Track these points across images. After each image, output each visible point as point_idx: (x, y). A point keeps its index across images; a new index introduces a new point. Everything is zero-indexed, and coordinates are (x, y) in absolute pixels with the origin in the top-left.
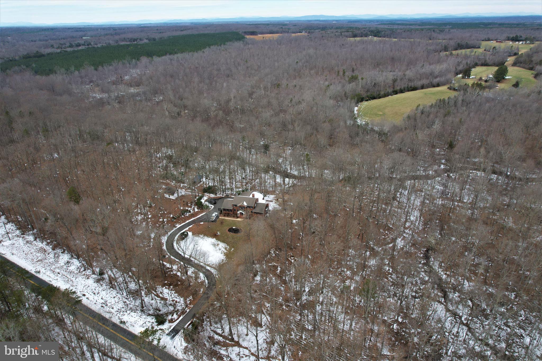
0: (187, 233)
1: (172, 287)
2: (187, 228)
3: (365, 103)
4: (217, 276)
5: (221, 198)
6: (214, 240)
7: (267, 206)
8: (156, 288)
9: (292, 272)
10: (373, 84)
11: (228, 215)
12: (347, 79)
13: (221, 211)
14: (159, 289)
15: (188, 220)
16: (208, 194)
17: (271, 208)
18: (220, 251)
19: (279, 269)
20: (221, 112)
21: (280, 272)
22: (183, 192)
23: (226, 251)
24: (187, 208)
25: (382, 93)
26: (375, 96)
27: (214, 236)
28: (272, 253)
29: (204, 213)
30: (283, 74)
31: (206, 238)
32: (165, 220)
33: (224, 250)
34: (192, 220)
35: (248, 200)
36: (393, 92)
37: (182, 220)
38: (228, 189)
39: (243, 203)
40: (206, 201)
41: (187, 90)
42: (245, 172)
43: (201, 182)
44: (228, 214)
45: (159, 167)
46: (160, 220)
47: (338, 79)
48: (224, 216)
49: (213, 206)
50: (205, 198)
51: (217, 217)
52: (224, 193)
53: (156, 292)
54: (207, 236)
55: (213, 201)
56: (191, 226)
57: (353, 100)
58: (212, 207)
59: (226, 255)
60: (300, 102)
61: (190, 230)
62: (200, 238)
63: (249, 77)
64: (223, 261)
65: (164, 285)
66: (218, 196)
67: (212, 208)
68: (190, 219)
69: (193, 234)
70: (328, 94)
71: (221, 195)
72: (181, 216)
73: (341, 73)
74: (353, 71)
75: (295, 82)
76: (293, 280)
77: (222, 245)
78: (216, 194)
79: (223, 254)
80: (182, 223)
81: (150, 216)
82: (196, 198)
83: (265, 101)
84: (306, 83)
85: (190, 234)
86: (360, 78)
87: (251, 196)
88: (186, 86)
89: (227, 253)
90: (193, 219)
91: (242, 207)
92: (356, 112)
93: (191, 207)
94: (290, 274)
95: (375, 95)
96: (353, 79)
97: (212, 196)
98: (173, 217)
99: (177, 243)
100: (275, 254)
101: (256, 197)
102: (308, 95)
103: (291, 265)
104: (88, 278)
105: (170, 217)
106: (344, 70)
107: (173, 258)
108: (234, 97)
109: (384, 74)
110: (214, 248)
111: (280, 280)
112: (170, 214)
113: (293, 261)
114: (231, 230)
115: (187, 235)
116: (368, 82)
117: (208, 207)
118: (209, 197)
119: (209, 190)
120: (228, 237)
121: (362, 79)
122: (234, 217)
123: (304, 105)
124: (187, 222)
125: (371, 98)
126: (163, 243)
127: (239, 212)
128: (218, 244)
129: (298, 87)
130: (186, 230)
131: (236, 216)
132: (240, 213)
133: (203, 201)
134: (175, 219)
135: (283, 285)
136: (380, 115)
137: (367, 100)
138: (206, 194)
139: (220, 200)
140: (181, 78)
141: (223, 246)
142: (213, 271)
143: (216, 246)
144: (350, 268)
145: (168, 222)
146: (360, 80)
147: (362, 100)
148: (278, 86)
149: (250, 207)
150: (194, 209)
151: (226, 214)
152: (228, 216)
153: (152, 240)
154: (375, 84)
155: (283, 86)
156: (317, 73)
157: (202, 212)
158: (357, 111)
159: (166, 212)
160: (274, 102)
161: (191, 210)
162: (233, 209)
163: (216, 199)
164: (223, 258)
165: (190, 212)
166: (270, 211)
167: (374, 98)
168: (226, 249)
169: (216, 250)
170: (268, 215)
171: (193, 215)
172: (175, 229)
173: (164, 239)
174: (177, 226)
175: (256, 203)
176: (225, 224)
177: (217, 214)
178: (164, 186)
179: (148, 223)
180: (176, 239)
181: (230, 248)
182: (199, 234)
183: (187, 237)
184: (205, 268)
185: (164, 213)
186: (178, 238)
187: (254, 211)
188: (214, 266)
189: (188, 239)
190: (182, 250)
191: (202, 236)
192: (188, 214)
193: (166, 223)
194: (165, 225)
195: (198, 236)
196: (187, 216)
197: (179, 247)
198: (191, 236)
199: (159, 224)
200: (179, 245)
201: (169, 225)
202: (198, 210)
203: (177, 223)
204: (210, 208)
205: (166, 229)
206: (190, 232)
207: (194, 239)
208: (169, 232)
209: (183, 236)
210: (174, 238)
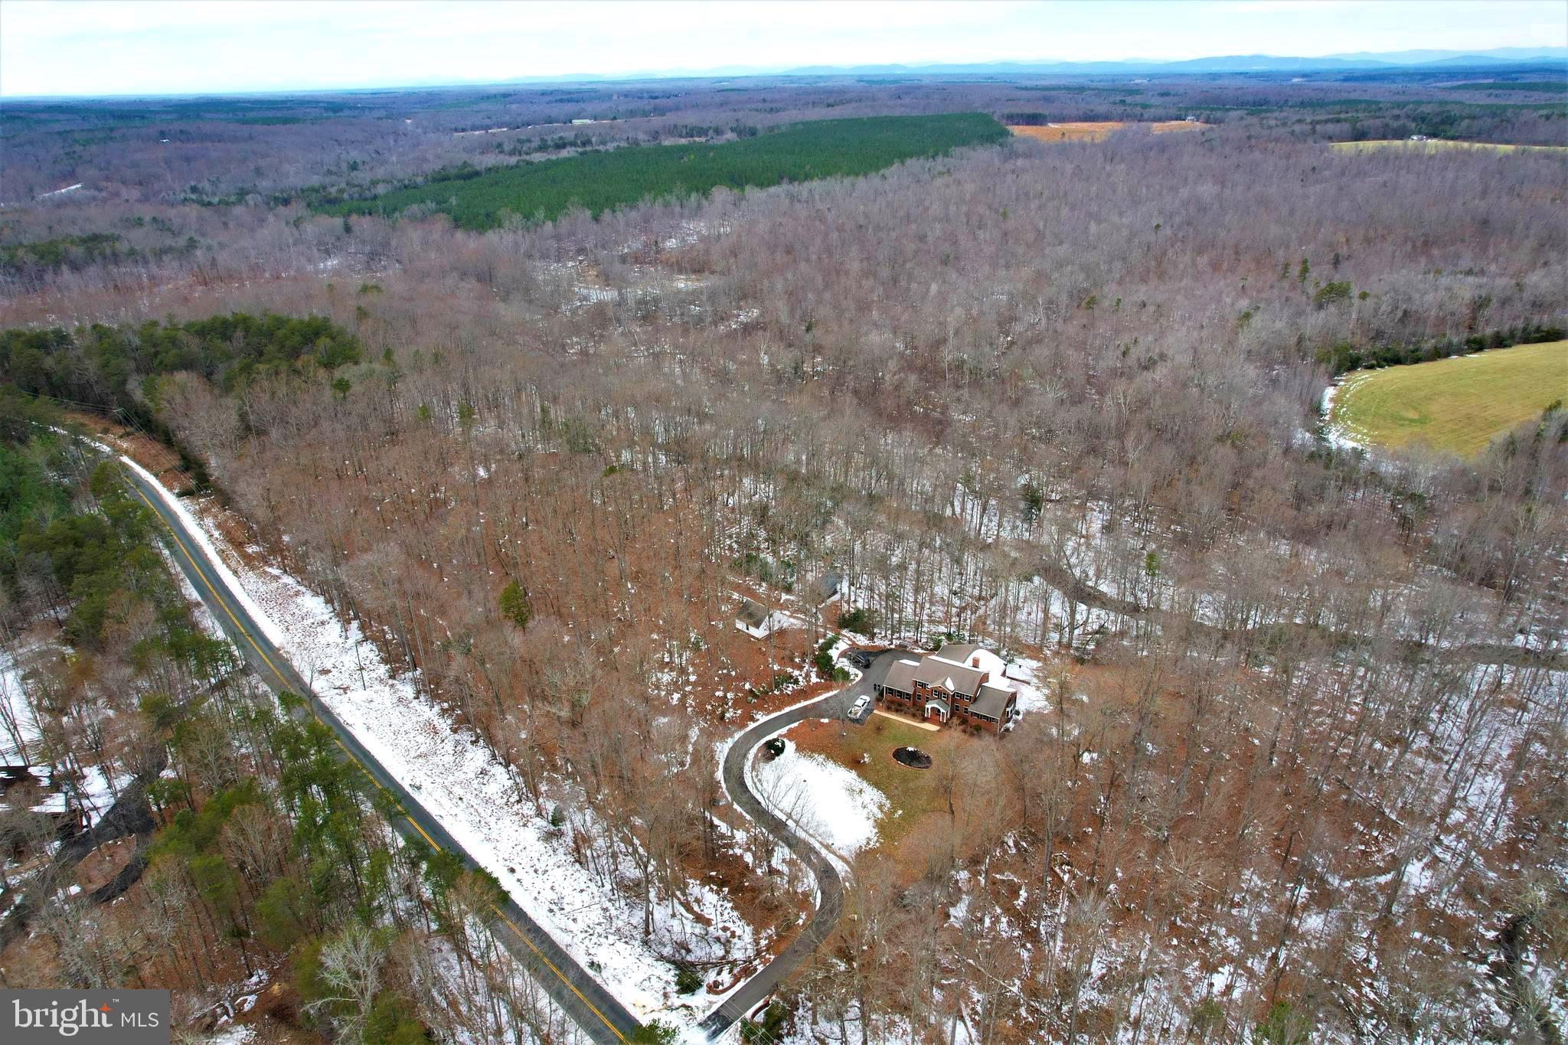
0: (783, 743)
1: (726, 890)
2: (784, 730)
3: (1362, 377)
4: (847, 884)
5: (884, 651)
6: (850, 776)
7: (1012, 699)
8: (686, 885)
9: (1058, 911)
10: (1400, 314)
11: (898, 709)
12: (1312, 291)
13: (881, 694)
14: (695, 888)
15: (790, 704)
16: (851, 635)
17: (1021, 705)
18: (866, 811)
19: (1023, 894)
20: (913, 378)
21: (1024, 904)
22: (783, 619)
23: (880, 815)
24: (789, 670)
25: (1428, 345)
26: (1402, 354)
27: (854, 763)
28: (1011, 843)
29: (835, 692)
30: (1110, 262)
31: (830, 765)
32: (730, 695)
33: (876, 810)
34: (799, 706)
35: (958, 674)
36: (1468, 342)
37: (774, 703)
38: (908, 624)
39: (944, 683)
40: (843, 655)
41: (827, 295)
42: (961, 574)
43: (835, 592)
44: (900, 705)
45: (730, 537)
46: (717, 694)
47: (1282, 288)
48: (889, 709)
49: (861, 675)
50: (842, 646)
51: (868, 711)
52: (896, 635)
53: (684, 894)
54: (835, 762)
55: (863, 659)
56: (796, 724)
57: (1323, 366)
58: (856, 675)
59: (879, 824)
60: (1148, 365)
61: (790, 735)
62: (815, 763)
63: (1007, 267)
64: (868, 843)
65: (706, 881)
66: (878, 642)
67: (857, 680)
68: (795, 703)
69: (797, 750)
70: (1244, 340)
71: (887, 643)
72: (772, 691)
73: (1295, 271)
74: (1336, 262)
75: (1142, 292)
76: (1060, 935)
77: (872, 796)
78: (872, 636)
79: (871, 822)
80: (773, 711)
81: (693, 678)
82: (817, 642)
83: (1042, 353)
84: (1179, 298)
85: (790, 746)
86: (1355, 292)
87: (968, 664)
88: (827, 285)
89: (882, 819)
90: (803, 703)
91: (940, 694)
92: (1327, 405)
93: (801, 668)
94: (1052, 917)
95: (1402, 348)
96: (1336, 293)
97: (862, 640)
98: (751, 691)
99: (753, 768)
100: (1019, 850)
101: (983, 668)
102: (1178, 342)
103: (1059, 888)
104: (525, 825)
105: (742, 690)
106: (1305, 262)
107: (739, 809)
108: (957, 333)
109: (1444, 281)
110: (849, 800)
111: (1023, 929)
112: (745, 680)
113: (1066, 877)
114: (901, 755)
115: (780, 751)
116: (1383, 308)
117: (846, 675)
118: (853, 642)
119: (856, 622)
120: (889, 775)
121: (1364, 296)
122: (914, 715)
123: (1160, 373)
124: (787, 709)
125: (1385, 360)
126: (718, 763)
127: (929, 706)
128: (861, 791)
129: (1151, 309)
130: (781, 735)
131: (919, 714)
132: (933, 708)
133: (834, 653)
134: (755, 696)
135: (1029, 946)
136: (1411, 421)
137: (1371, 367)
138: (844, 632)
139: (881, 658)
140: (814, 257)
141: (875, 798)
142: (840, 867)
143: (856, 796)
144: (1239, 929)
145: (735, 701)
146: (1356, 301)
147: (1353, 364)
148: (1092, 303)
149: (961, 696)
150: (808, 676)
151: (892, 702)
152: (897, 711)
153: (690, 748)
154: (1405, 312)
155: (1106, 303)
156: (1215, 267)
157: (828, 689)
158: (1332, 400)
159: (734, 673)
160: (1072, 355)
161: (800, 678)
162: (915, 692)
163: (870, 654)
164: (869, 834)
165: (796, 682)
166: (1018, 713)
167: (1396, 360)
168: (881, 807)
169: (855, 807)
170: (1011, 725)
171: (804, 694)
172: (752, 725)
173: (722, 749)
174: (758, 716)
175: (980, 686)
176: (886, 733)
177: (868, 699)
178: (736, 596)
179: (684, 696)
180: (751, 755)
181: (893, 810)
182: (813, 751)
183: (782, 756)
184: (817, 854)
185: (729, 675)
186: (756, 756)
187: (972, 709)
188: (843, 853)
189: (782, 761)
190: (765, 791)
191: (821, 760)
192: (790, 689)
193: (730, 703)
194: (728, 710)
195: (810, 756)
196: (789, 693)
197: (758, 780)
198: (793, 753)
199: (712, 706)
200: (757, 775)
201: (740, 712)
202: (818, 680)
203: (760, 710)
204: (852, 677)
205: (730, 723)
206: (790, 740)
207: (798, 763)
208: (736, 731)
209: (771, 751)
210: (747, 752)
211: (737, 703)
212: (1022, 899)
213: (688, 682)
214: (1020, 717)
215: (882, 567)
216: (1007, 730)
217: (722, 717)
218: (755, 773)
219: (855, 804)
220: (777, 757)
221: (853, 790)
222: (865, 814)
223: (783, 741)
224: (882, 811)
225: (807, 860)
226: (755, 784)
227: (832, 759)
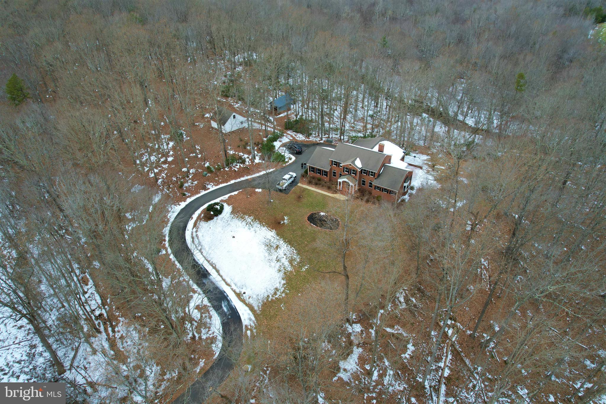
0: (222, 208)
1: (146, 330)
2: (226, 197)
4: (249, 332)
5: (315, 144)
6: (270, 234)
7: (409, 176)
8: (118, 322)
9: (442, 365)
11: (317, 183)
13: (306, 172)
15: (235, 178)
16: (293, 134)
17: (416, 183)
18: (278, 264)
19: (411, 348)
21: (412, 357)
23: (289, 269)
24: (241, 154)
27: (275, 225)
28: (402, 300)
29: (272, 170)
31: (257, 225)
32: (191, 171)
33: (287, 263)
34: (243, 179)
35: (365, 157)
37: (223, 177)
39: (353, 162)
40: (284, 145)
44: (319, 180)
46: (183, 170)
48: (310, 183)
49: (294, 158)
50: (285, 140)
51: (294, 183)
52: (326, 136)
53: (114, 331)
54: (261, 222)
55: (298, 148)
56: (236, 193)
57: (588, 18)
58: (290, 159)
59: (287, 276)
61: (228, 202)
62: (244, 223)
64: (275, 294)
66: (311, 139)
67: (290, 162)
68: (239, 178)
69: (232, 213)
71: (318, 139)
72: (224, 168)
77: (285, 251)
79: (281, 274)
80: (221, 183)
81: (170, 159)
82: (265, 137)
85: (227, 209)
87: (376, 149)
89: (291, 272)
90: (246, 178)
91: (350, 171)
93: (249, 153)
94: (437, 371)
97: (300, 137)
98: (208, 168)
99: (195, 225)
100: (408, 306)
101: (386, 152)
103: (444, 342)
105: (202, 167)
107: (174, 260)
110: (267, 254)
112: (207, 160)
113: (450, 332)
114: (314, 218)
115: (219, 212)
117: (282, 158)
118: (294, 138)
119: (299, 126)
120: (303, 234)
122: (329, 188)
124: (232, 182)
126: (168, 221)
127: (340, 180)
128: (277, 247)
130: (222, 201)
131: (331, 186)
132: (344, 182)
133: (277, 144)
134: (211, 172)
138: (288, 132)
139: (311, 149)
141: (288, 253)
143: (273, 251)
145: (195, 175)
147: (603, 19)
149: (367, 172)
150: (253, 158)
151: (314, 178)
152: (316, 184)
157: (268, 167)
159: (200, 156)
161: (247, 160)
162: (331, 170)
163: (304, 146)
164: (278, 285)
165: (243, 162)
166: (412, 188)
168: (291, 261)
169: (270, 261)
170: (406, 197)
171: (247, 171)
172: (203, 193)
173: (175, 210)
174: (209, 186)
175: (383, 165)
176: (304, 201)
177: (294, 175)
179: (161, 171)
180: (195, 216)
181: (301, 264)
182: (245, 214)
183: (220, 216)
184: (229, 301)
185: (195, 157)
186: (200, 215)
187: (375, 183)
188: (251, 301)
189: (219, 221)
190: (200, 243)
191: (250, 220)
192: (238, 167)
193: (190, 177)
194: (187, 182)
195: (242, 218)
196: (236, 169)
197: (197, 235)
198: (228, 215)
199: (177, 178)
200: (196, 231)
201: (196, 182)
202: (260, 161)
203: (211, 182)
204: (287, 160)
205: (186, 191)
206: (229, 205)
207: (231, 223)
208: (189, 197)
209: (212, 213)
210: (193, 213)
212: (409, 352)
213: (165, 162)
214: (414, 192)
215: (325, 98)
216: (403, 200)
217: (181, 186)
218: (195, 230)
219: (270, 258)
220: (215, 218)
221: (271, 246)
222: (277, 267)
223: (223, 205)
224: (292, 265)
225: (217, 308)
226: (193, 238)
227: (259, 220)
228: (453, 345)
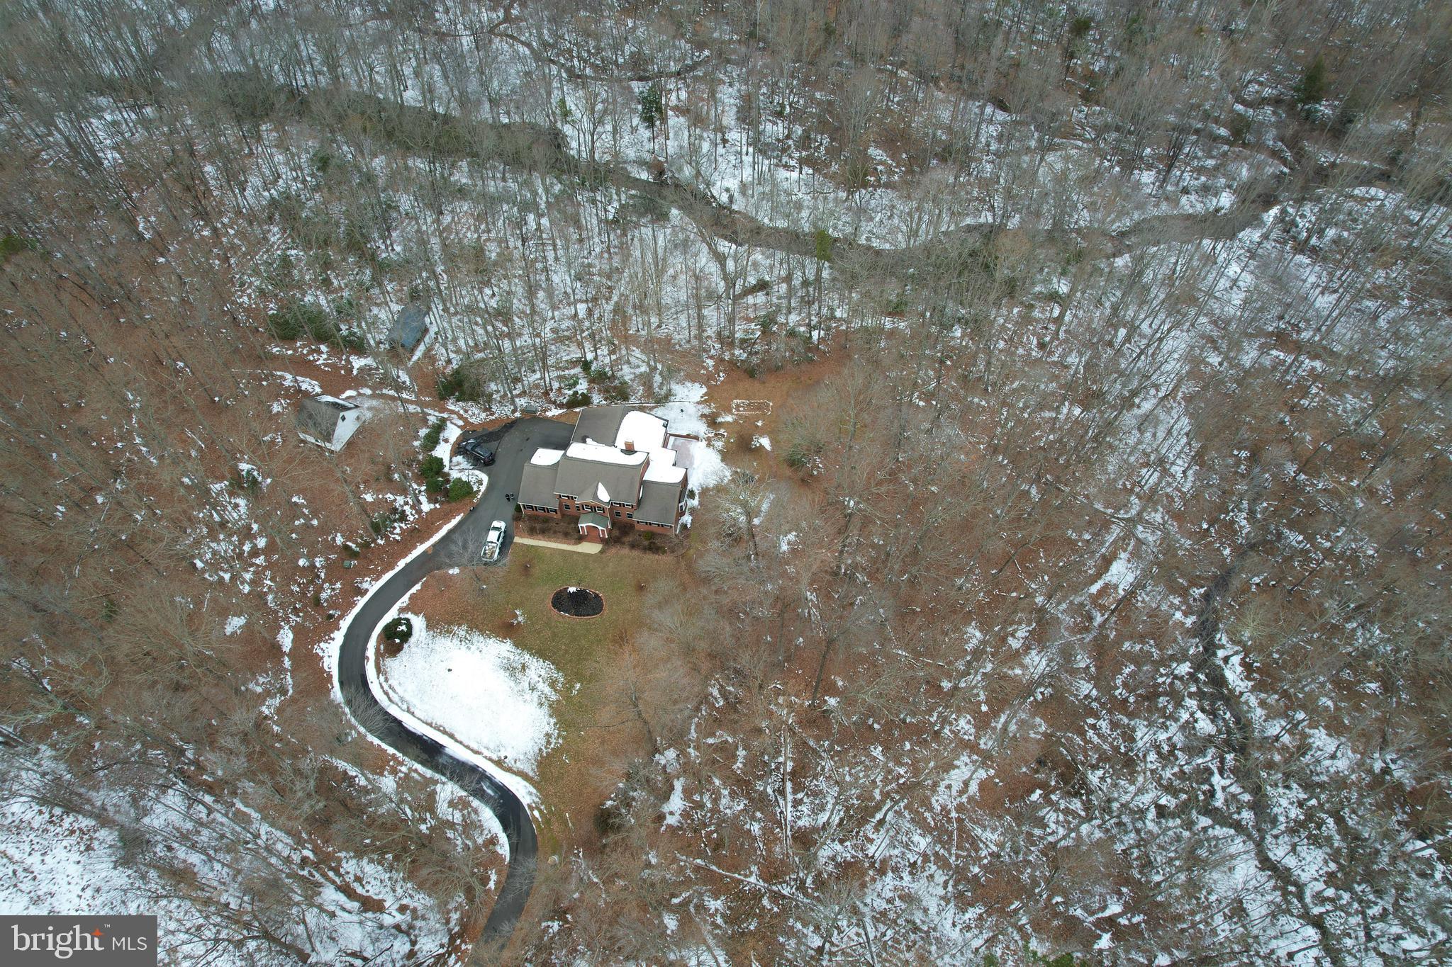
0: (409, 626)
1: (390, 856)
2: (405, 599)
4: (536, 813)
5: (510, 425)
6: (503, 649)
7: (683, 485)
8: (339, 860)
9: (781, 759)
13: (519, 512)
14: (350, 866)
15: (403, 555)
16: (460, 408)
17: (695, 485)
18: (536, 694)
19: (741, 753)
21: (745, 765)
23: (554, 697)
24: (390, 497)
27: (506, 630)
28: (716, 693)
29: (458, 518)
31: (477, 638)
32: (319, 562)
33: (547, 690)
34: (417, 552)
35: (610, 474)
37: (382, 559)
39: (595, 496)
40: (456, 450)
42: (581, 241)
43: (425, 332)
44: (546, 525)
45: (257, 272)
46: (301, 563)
48: (532, 532)
49: (485, 478)
50: (453, 433)
51: (507, 542)
53: (339, 875)
54: (482, 632)
55: (484, 449)
56: (418, 587)
58: (480, 482)
59: (556, 710)
61: (413, 607)
62: (456, 641)
64: (549, 743)
65: (360, 853)
66: (497, 412)
67: (483, 488)
68: (410, 551)
69: (429, 627)
71: (509, 409)
72: (374, 541)
76: (789, 785)
77: (538, 669)
78: (488, 402)
79: (546, 709)
80: (383, 572)
81: (261, 543)
82: (416, 438)
85: (418, 623)
89: (558, 701)
90: (420, 549)
91: (595, 509)
93: (404, 492)
94: (778, 768)
97: (476, 415)
98: (346, 547)
99: (379, 670)
100: (726, 699)
103: (779, 730)
105: (333, 547)
107: (376, 741)
110: (512, 684)
111: (748, 796)
112: (334, 530)
113: (784, 713)
114: (563, 601)
115: (407, 636)
117: (466, 487)
118: (466, 421)
119: (463, 380)
120: (554, 635)
122: (567, 538)
124: (402, 564)
126: (330, 676)
127: (582, 524)
128: (524, 667)
130: (402, 610)
132: (588, 526)
133: (442, 451)
134: (354, 555)
135: (758, 815)
138: (450, 404)
139: (507, 439)
141: (543, 673)
142: (524, 792)
143: (519, 675)
145: (329, 567)
149: (620, 507)
150: (416, 502)
151: (535, 519)
152: (543, 531)
153: (287, 663)
157: (449, 516)
159: (315, 522)
161: (407, 508)
162: (561, 508)
163: (491, 436)
164: (547, 729)
165: (403, 517)
166: (692, 494)
168: (552, 684)
169: (521, 692)
170: (687, 519)
171: (416, 533)
173: (330, 653)
175: (641, 482)
176: (536, 571)
177: (503, 525)
178: (288, 379)
179: (259, 575)
180: (371, 652)
181: (569, 686)
182: (450, 623)
183: (412, 640)
184: (490, 779)
185: (307, 526)
186: (377, 649)
187: (637, 519)
188: (520, 766)
189: (414, 649)
190: (402, 700)
191: (463, 633)
192: (397, 530)
193: (322, 575)
194: (321, 589)
195: (448, 631)
196: (398, 538)
197: (390, 686)
198: (424, 633)
199: (299, 585)
200: (386, 680)
201: (338, 585)
202: (432, 506)
203: (365, 576)
204: (475, 489)
205: (330, 607)
206: (417, 614)
207: (436, 647)
208: (342, 617)
209: (397, 641)
210: (365, 648)
211: (334, 571)
212: (740, 759)
213: (255, 552)
214: (696, 502)
216: (684, 526)
217: (317, 602)
218: (382, 678)
219: (520, 687)
220: (406, 646)
221: (514, 668)
222: (536, 699)
223: (408, 620)
224: (556, 690)
225: (479, 794)
226: (386, 693)
227: (477, 628)
228: (791, 729)
